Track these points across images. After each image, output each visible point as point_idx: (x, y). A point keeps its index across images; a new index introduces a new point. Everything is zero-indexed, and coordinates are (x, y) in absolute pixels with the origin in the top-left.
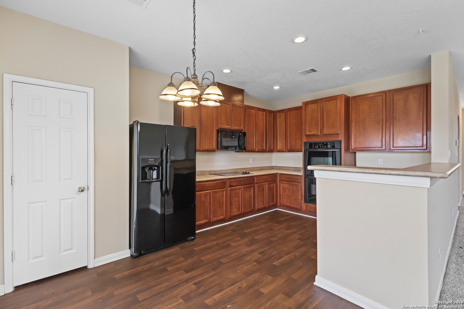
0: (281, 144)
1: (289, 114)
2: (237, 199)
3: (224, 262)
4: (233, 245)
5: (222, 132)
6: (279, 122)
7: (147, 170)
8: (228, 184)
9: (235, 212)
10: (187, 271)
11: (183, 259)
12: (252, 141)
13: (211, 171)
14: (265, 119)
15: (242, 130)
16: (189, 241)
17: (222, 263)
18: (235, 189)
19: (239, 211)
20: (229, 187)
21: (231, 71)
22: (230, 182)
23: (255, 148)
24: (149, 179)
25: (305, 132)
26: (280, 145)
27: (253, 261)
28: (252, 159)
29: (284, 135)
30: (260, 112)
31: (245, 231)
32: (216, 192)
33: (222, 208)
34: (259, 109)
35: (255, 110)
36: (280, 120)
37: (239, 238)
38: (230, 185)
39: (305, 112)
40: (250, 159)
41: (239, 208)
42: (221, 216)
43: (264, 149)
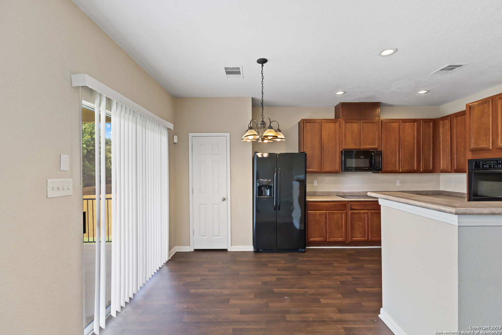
0: (445, 163)
1: (455, 121)
2: (361, 224)
3: (312, 274)
4: (335, 265)
5: (347, 154)
6: (443, 133)
7: (263, 188)
8: (349, 207)
9: (358, 237)
10: (279, 270)
11: (284, 262)
12: (393, 160)
13: (339, 193)
14: (417, 131)
15: (377, 149)
16: (299, 252)
17: (310, 274)
18: (358, 212)
19: (365, 238)
20: (350, 210)
21: (345, 92)
22: (351, 205)
23: (397, 168)
24: (264, 196)
25: (470, 146)
26: (443, 164)
27: (339, 281)
28: (400, 181)
29: (449, 150)
30: (407, 124)
31: (360, 258)
32: (333, 213)
33: (341, 230)
34: (405, 121)
35: (398, 123)
36: (444, 130)
37: (348, 262)
38: (351, 208)
39: (470, 118)
40: (397, 181)
41: (365, 234)
42: (340, 238)
43: (415, 168)
